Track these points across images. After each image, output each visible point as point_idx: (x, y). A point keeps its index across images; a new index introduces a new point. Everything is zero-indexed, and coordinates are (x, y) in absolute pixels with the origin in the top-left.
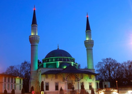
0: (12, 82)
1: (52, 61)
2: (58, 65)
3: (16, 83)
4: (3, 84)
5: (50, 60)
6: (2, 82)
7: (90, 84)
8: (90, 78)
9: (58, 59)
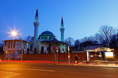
0: (25, 45)
1: (45, 36)
2: (48, 38)
3: (27, 45)
4: (20, 45)
5: (44, 36)
6: (19, 44)
7: (63, 48)
8: (63, 46)
9: (48, 35)
